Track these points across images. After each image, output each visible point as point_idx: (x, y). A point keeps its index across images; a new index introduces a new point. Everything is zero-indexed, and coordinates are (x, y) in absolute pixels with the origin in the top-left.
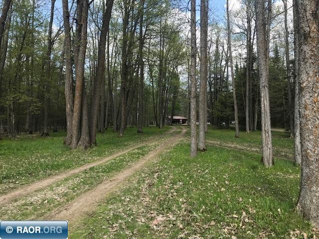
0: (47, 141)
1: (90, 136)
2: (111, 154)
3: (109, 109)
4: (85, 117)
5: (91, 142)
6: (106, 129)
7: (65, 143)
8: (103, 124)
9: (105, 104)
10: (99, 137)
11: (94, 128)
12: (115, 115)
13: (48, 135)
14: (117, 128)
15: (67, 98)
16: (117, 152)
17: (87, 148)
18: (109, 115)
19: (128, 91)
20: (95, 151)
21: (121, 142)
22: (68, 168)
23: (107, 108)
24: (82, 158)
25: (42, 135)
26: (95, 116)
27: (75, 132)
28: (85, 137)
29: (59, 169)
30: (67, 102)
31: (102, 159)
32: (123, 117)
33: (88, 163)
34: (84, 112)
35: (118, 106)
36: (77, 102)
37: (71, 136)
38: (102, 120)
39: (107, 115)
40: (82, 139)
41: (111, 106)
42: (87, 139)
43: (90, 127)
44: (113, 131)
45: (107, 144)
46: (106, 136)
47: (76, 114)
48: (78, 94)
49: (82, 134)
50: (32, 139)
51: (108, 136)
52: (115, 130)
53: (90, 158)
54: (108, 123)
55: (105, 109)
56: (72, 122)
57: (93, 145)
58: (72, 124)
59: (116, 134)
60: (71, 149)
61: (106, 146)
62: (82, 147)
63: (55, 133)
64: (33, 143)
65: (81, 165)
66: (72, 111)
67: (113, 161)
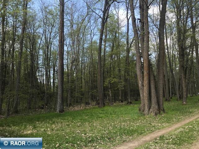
0: (130, 107)
1: (159, 105)
2: (178, 121)
3: (171, 84)
4: (153, 91)
5: (159, 109)
6: (171, 98)
7: (140, 110)
8: (168, 95)
9: (168, 80)
10: (166, 105)
11: (161, 98)
12: (177, 87)
13: (132, 103)
14: (180, 97)
15: (139, 77)
16: (184, 119)
17: (157, 115)
18: (172, 88)
19: (186, 68)
20: (164, 117)
21: (186, 109)
22: (141, 134)
23: (170, 82)
24: (153, 124)
25: (128, 104)
26: (161, 89)
27: (146, 102)
28: (154, 105)
29: (132, 135)
30: (139, 80)
31: (170, 125)
32: (184, 89)
33: (159, 129)
34: (152, 86)
35: (178, 81)
36: (146, 78)
37: (144, 104)
38: (167, 91)
39: (170, 88)
40: (152, 107)
41: (174, 82)
42: (157, 107)
43: (158, 98)
44: (177, 100)
45: (173, 110)
46: (172, 104)
47: (146, 88)
48: (146, 73)
49: (152, 103)
50: (122, 106)
51: (173, 103)
52: (179, 99)
53: (160, 125)
54: (172, 94)
55: (169, 84)
56: (144, 94)
57: (161, 112)
58: (143, 96)
59: (180, 102)
60: (144, 115)
61: (173, 112)
62: (153, 114)
63: (136, 102)
64: (122, 109)
65: (152, 131)
66: (143, 86)
67: (182, 129)
